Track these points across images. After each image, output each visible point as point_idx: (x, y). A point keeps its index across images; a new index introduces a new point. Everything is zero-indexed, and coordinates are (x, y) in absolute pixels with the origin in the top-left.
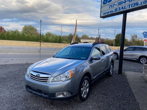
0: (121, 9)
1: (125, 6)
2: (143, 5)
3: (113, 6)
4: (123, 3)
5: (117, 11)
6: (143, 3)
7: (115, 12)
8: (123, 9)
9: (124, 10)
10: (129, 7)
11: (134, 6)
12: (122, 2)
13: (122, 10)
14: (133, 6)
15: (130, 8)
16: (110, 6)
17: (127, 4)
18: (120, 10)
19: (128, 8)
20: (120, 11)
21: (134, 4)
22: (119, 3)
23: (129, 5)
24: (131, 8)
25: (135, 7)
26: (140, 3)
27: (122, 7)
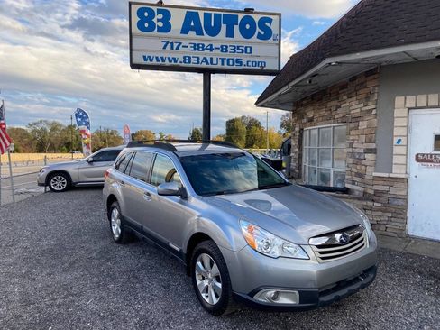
0: (200, 61)
1: (211, 59)
2: (252, 68)
3: (175, 45)
4: (207, 49)
5: (191, 65)
6: (250, 64)
7: (183, 64)
8: (207, 63)
9: (210, 66)
10: (223, 64)
11: (233, 64)
12: (203, 45)
13: (204, 65)
14: (231, 63)
15: (223, 67)
16: (168, 43)
17: (215, 54)
18: (198, 63)
19: (219, 66)
20: (199, 65)
21: (233, 60)
22: (195, 45)
23: (223, 60)
24: (226, 66)
25: (235, 67)
26: (244, 62)
27: (205, 58)
